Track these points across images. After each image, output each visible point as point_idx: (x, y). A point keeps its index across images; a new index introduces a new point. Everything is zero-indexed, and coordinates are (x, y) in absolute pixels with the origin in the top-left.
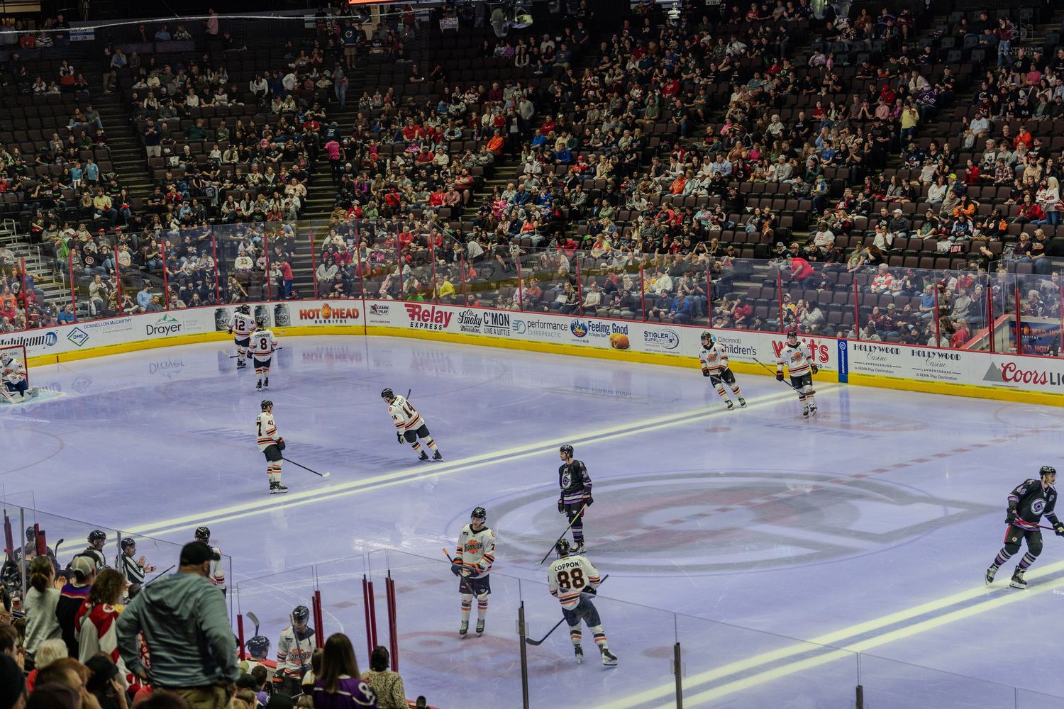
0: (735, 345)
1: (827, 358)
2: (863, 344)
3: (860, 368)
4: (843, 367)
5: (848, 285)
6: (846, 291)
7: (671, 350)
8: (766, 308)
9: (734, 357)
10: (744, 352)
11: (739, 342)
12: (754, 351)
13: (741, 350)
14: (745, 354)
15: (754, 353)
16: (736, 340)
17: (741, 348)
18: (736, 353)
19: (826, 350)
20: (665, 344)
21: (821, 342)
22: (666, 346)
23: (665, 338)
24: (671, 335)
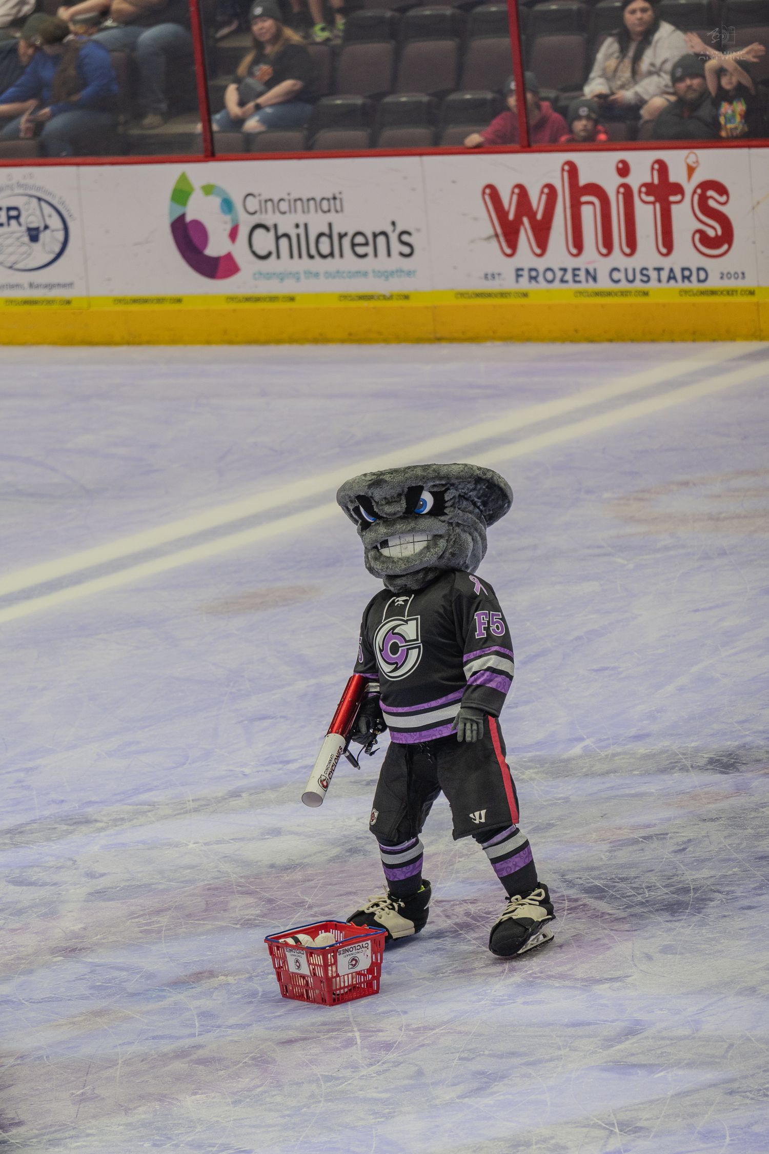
0: (318, 223)
1: (727, 237)
7: (38, 277)
8: (447, 45)
9: (317, 275)
10: (360, 250)
11: (339, 208)
12: (405, 238)
13: (346, 242)
14: (365, 255)
15: (406, 250)
16: (323, 199)
17: (346, 234)
18: (324, 257)
19: (723, 199)
20: (11, 249)
21: (694, 165)
22: (13, 259)
23: (9, 224)
24: (30, 211)
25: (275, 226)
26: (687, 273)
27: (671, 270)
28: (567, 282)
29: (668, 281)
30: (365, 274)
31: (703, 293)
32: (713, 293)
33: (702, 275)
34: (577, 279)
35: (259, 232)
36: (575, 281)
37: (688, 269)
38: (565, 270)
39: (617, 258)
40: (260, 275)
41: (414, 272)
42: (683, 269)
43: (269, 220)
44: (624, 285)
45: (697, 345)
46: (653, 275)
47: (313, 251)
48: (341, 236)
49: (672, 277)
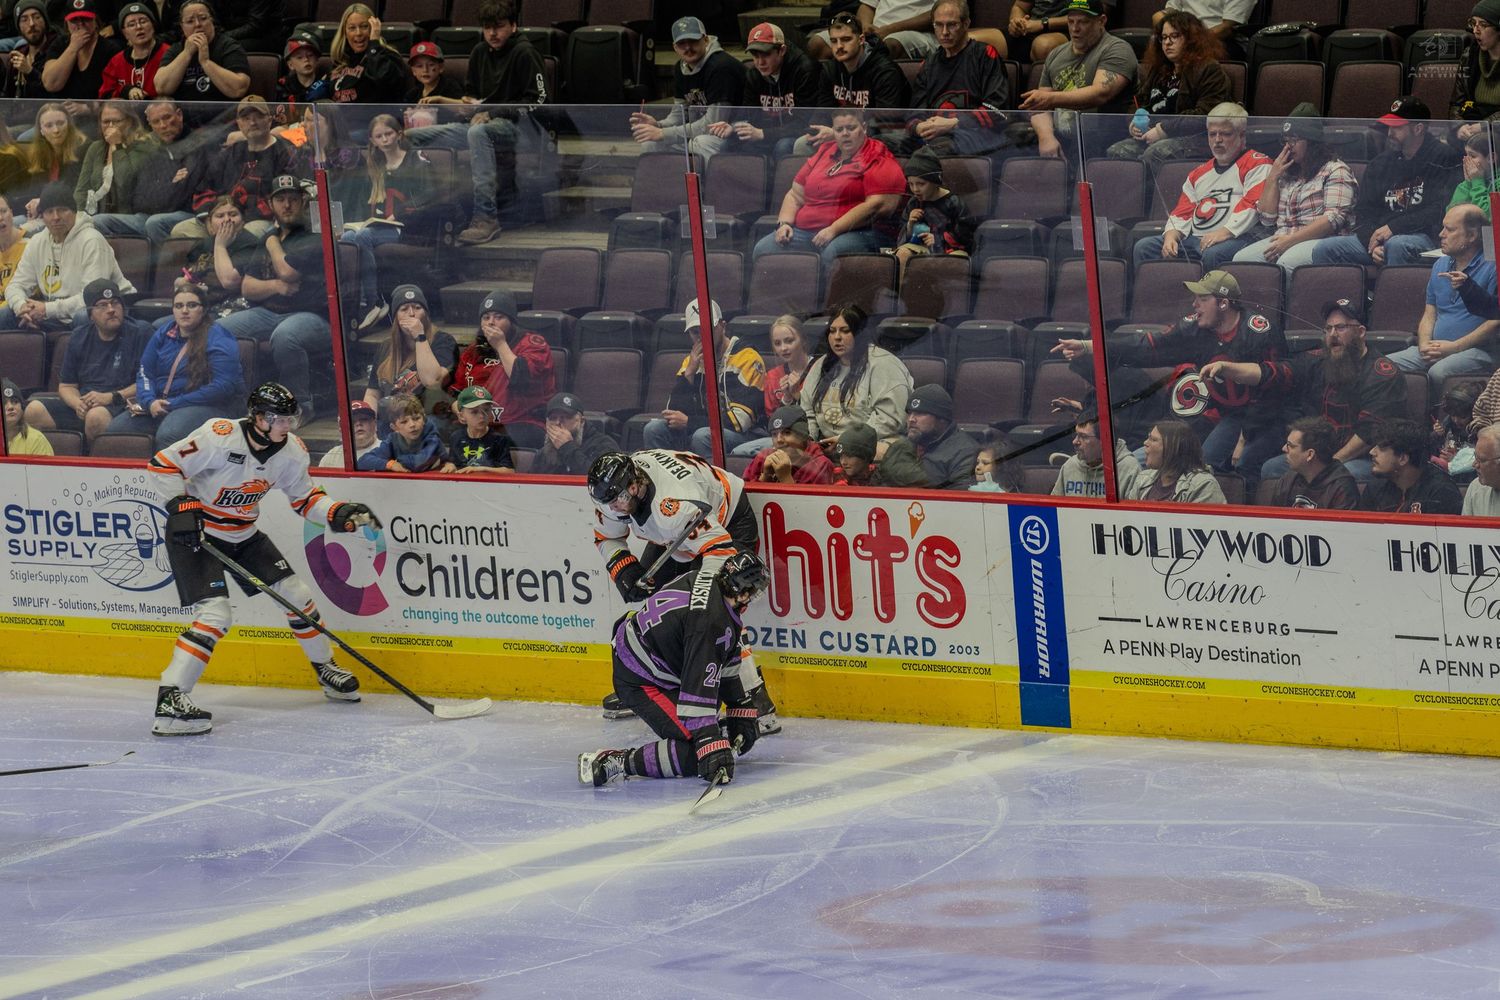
0: (479, 556)
1: (956, 605)
2: (1140, 520)
3: (1128, 646)
4: (1042, 644)
5: (1051, 222)
6: (1039, 253)
7: (150, 598)
8: (631, 357)
9: (478, 617)
10: (528, 591)
11: (503, 541)
12: (581, 580)
13: (512, 581)
14: (535, 598)
15: (583, 595)
16: (485, 528)
17: (511, 572)
18: (486, 597)
19: (953, 560)
20: (119, 564)
21: (919, 518)
22: (121, 575)
23: (116, 536)
24: (142, 521)
25: (429, 557)
26: (911, 643)
27: (893, 638)
28: (771, 644)
29: (889, 652)
30: (534, 620)
31: (930, 668)
32: (943, 668)
33: (929, 645)
34: (782, 641)
35: (410, 563)
36: (780, 645)
37: (912, 639)
38: (769, 631)
39: (829, 621)
40: (410, 613)
41: (592, 620)
42: (906, 639)
43: (421, 549)
44: (836, 653)
45: (924, 727)
46: (872, 643)
47: (473, 589)
48: (506, 574)
49: (892, 648)
